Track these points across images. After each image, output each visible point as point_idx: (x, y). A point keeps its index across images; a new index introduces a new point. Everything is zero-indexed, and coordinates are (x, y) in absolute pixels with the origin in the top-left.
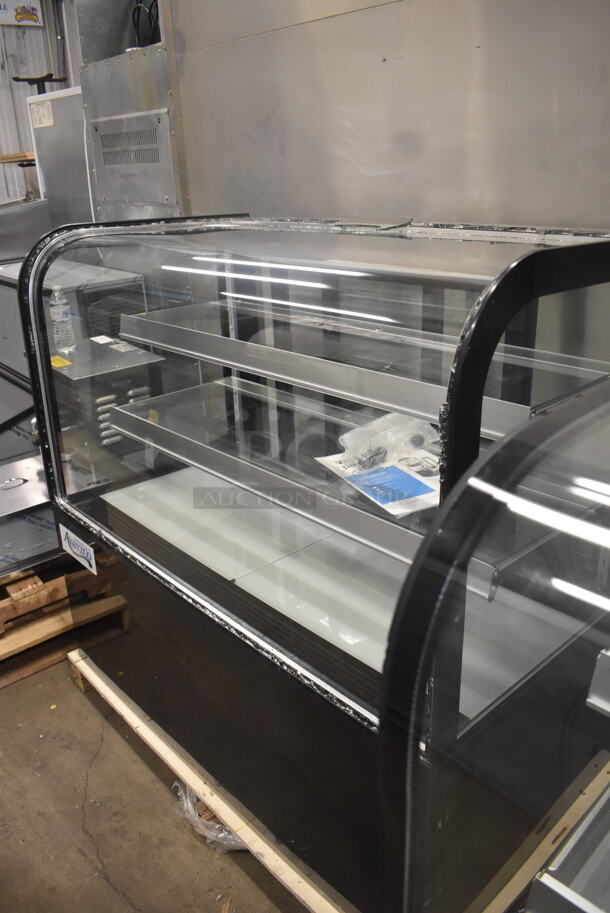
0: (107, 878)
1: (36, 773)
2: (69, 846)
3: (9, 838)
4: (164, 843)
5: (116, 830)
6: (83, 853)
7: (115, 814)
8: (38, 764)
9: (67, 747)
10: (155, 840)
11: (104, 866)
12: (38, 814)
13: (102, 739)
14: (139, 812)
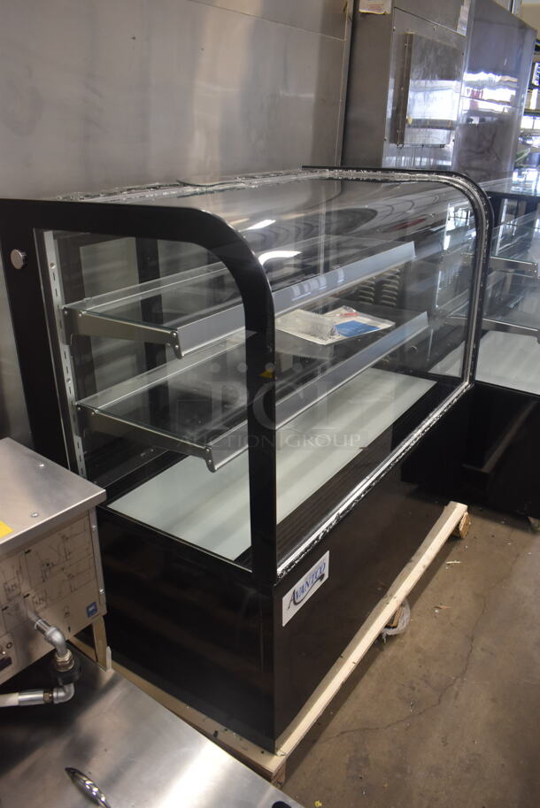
0: (465, 672)
1: (409, 771)
2: (457, 707)
3: (479, 755)
4: (418, 650)
5: (426, 682)
6: (457, 695)
7: (414, 689)
8: (398, 776)
9: (366, 760)
10: (420, 656)
11: (457, 677)
12: (446, 744)
13: (343, 733)
14: (403, 674)
